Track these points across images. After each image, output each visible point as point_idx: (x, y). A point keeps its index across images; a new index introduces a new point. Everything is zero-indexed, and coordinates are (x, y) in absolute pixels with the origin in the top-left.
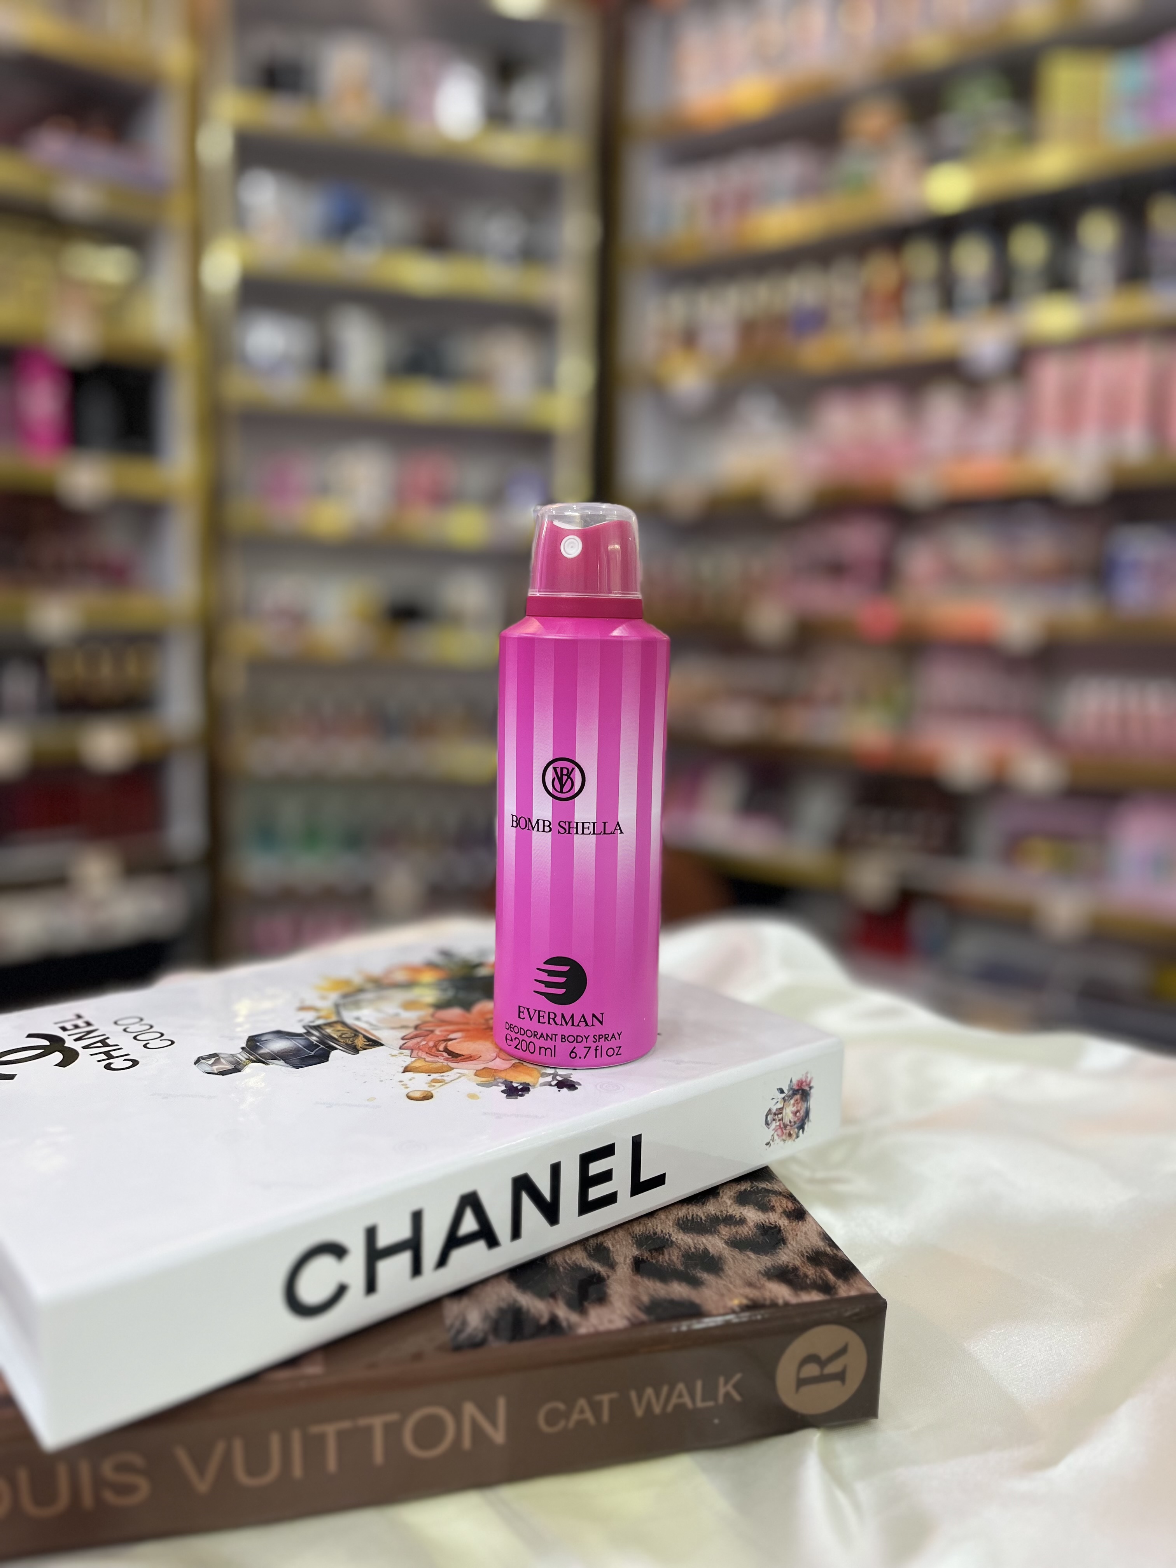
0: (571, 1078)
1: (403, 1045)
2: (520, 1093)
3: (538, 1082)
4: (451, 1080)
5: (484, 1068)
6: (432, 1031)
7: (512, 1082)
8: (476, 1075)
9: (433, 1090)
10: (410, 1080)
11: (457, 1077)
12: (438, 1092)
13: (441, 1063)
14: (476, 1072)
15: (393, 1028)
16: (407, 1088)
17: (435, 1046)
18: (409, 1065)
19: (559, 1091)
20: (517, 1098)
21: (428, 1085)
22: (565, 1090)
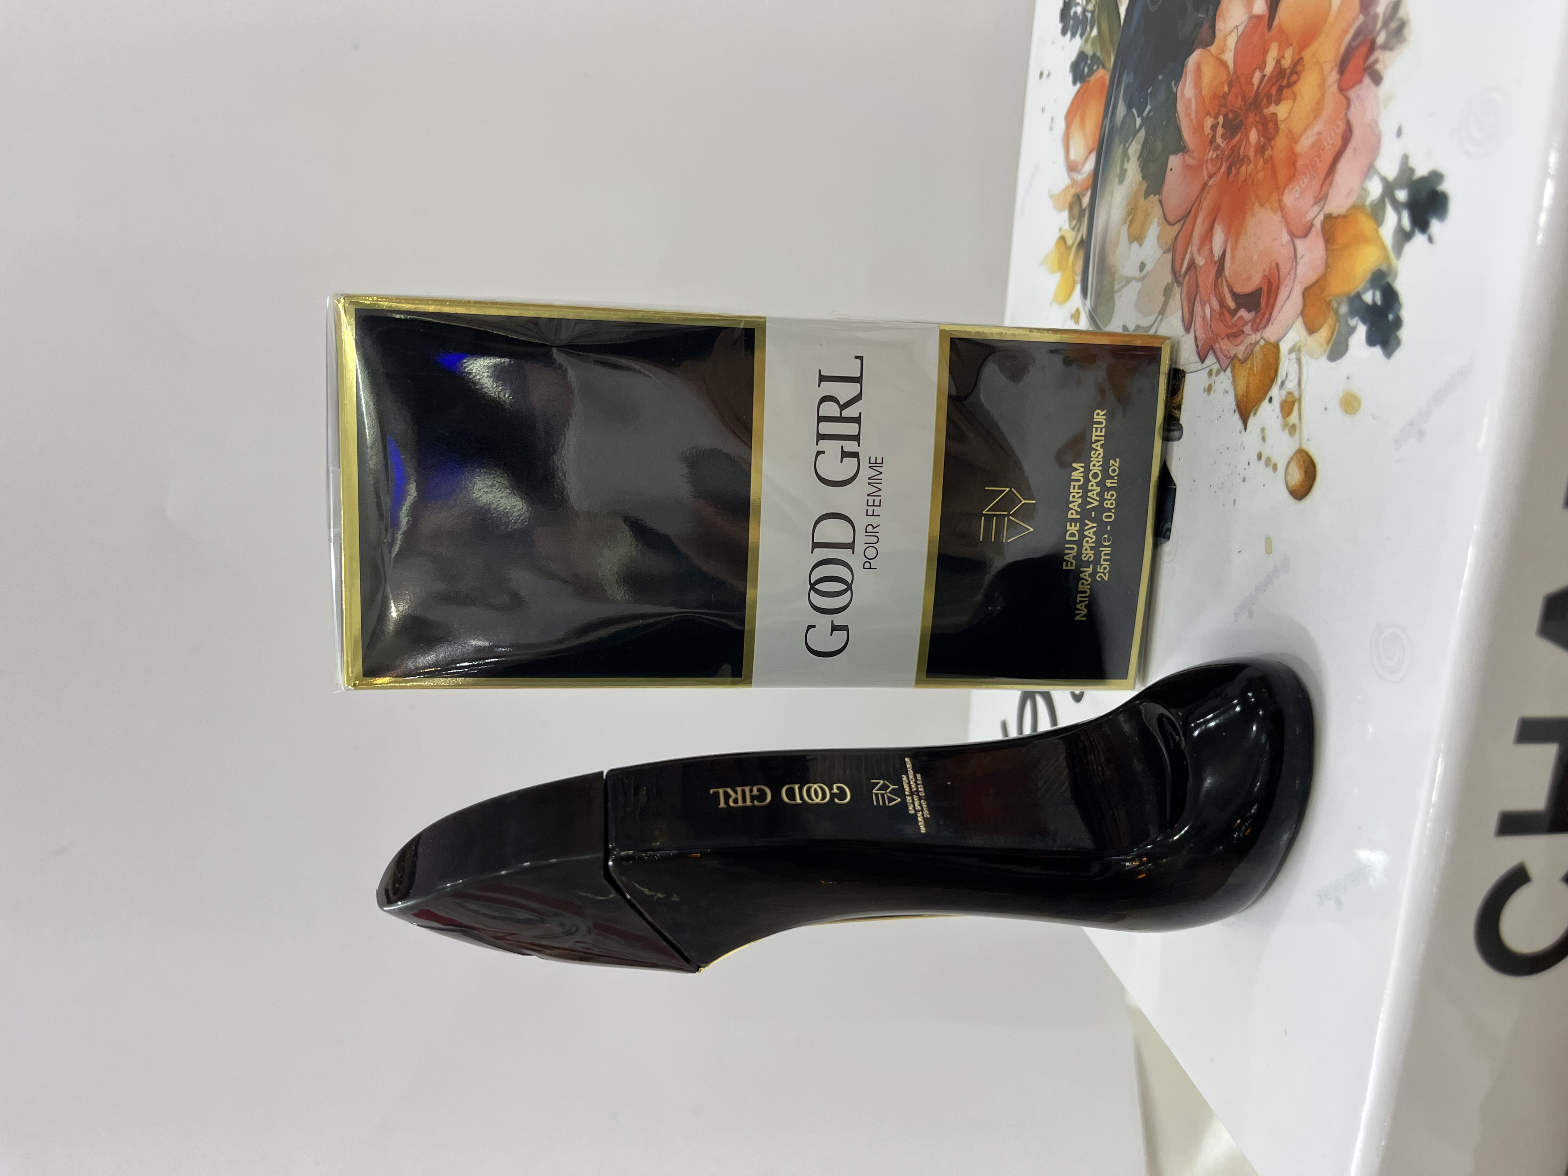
0: (1412, 171)
1: (1197, 346)
2: (1391, 317)
3: (1384, 248)
4: (1296, 382)
5: (1303, 294)
6: (1192, 264)
7: (1358, 296)
8: (1311, 330)
9: (1300, 444)
10: (1264, 439)
11: (1296, 365)
12: (1308, 440)
13: (1257, 348)
14: (1305, 323)
15: (1162, 312)
16: (1275, 468)
17: (1222, 303)
18: (1236, 396)
19: (1430, 240)
20: (1398, 342)
21: (1287, 431)
22: (1435, 226)
